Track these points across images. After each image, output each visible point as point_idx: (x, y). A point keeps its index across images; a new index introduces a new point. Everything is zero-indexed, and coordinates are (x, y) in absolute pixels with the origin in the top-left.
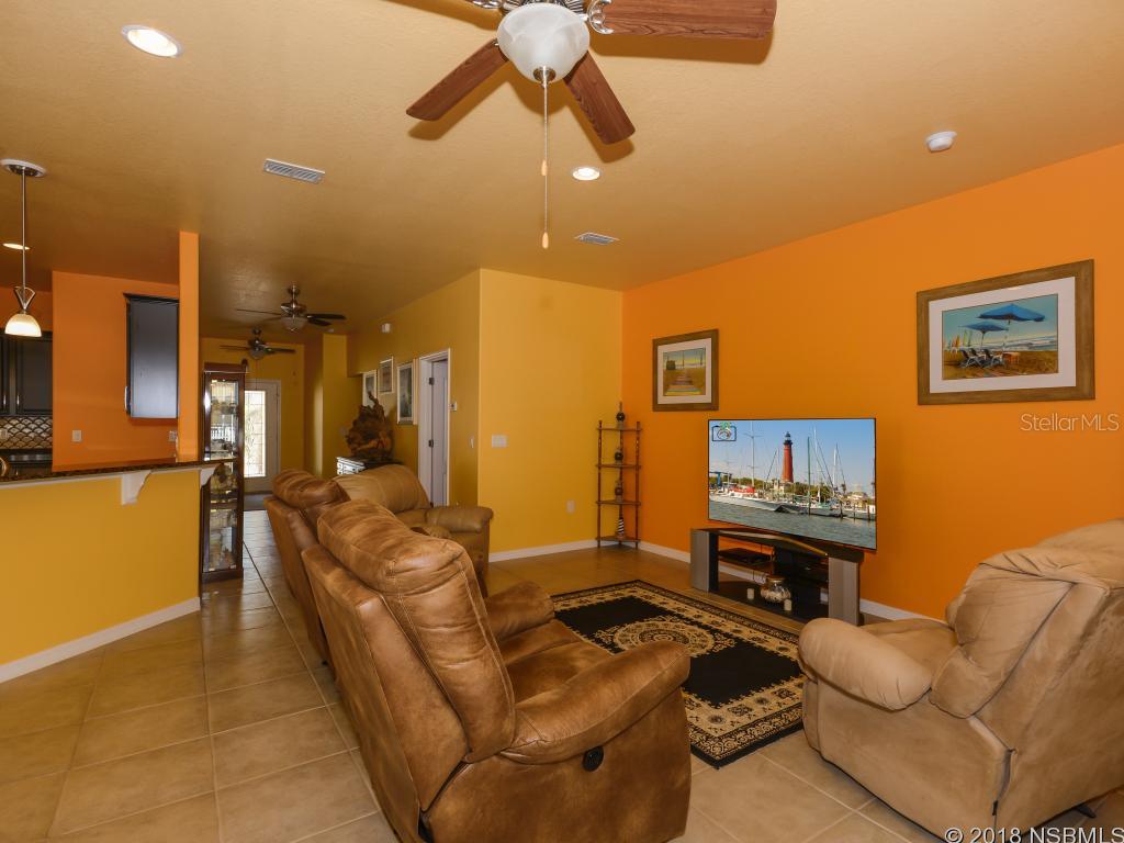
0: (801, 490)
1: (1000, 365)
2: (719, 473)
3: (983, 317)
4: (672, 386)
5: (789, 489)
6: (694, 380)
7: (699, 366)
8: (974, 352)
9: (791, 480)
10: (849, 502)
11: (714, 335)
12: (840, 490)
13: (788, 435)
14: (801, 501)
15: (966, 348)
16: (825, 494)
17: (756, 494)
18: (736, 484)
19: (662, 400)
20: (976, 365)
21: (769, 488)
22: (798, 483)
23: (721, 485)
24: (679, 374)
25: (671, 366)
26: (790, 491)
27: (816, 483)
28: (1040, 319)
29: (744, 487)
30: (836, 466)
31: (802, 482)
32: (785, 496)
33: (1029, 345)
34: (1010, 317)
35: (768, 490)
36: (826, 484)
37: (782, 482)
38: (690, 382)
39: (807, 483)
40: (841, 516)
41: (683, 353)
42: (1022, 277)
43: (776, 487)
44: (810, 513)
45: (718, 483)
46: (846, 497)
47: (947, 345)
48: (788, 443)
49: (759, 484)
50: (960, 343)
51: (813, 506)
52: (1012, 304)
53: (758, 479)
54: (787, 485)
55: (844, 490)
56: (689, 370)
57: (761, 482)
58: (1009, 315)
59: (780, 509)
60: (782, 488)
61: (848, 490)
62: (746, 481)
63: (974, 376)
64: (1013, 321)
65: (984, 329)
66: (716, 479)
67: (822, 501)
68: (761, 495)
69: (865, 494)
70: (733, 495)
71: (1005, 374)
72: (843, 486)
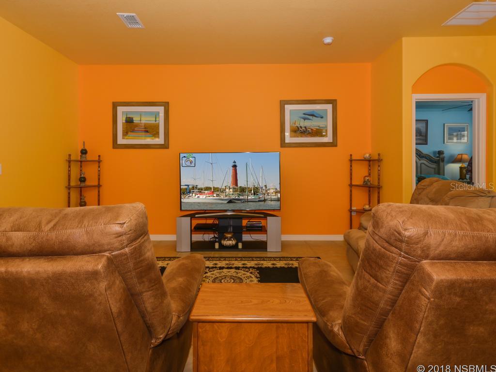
0: (243, 190)
1: (310, 133)
2: (188, 186)
3: (304, 114)
4: (129, 133)
5: (235, 190)
6: (151, 130)
7: (154, 122)
8: (301, 127)
9: (237, 185)
10: (268, 194)
11: (166, 105)
12: (264, 188)
13: (235, 162)
14: (243, 196)
15: (298, 126)
16: (256, 191)
17: (215, 195)
18: (201, 191)
19: (121, 141)
20: (302, 132)
21: (223, 191)
22: (240, 187)
23: (190, 192)
24: (137, 125)
25: (129, 121)
26: (236, 191)
27: (251, 186)
28: (322, 118)
29: (206, 192)
30: (262, 177)
31: (243, 186)
32: (233, 194)
33: (319, 126)
34: (313, 115)
35: (222, 192)
36: (256, 186)
37: (231, 187)
38: (147, 131)
39: (246, 186)
40: (265, 200)
41: (140, 114)
42: (317, 101)
43: (227, 190)
44: (248, 201)
45: (188, 191)
46: (266, 191)
47: (291, 124)
48: (235, 166)
49: (216, 189)
50: (296, 123)
51: (249, 198)
52: (313, 111)
53: (215, 187)
54: (234, 188)
55: (266, 188)
56: (145, 124)
57: (218, 188)
58: (312, 115)
59: (230, 201)
60: (231, 190)
61: (268, 188)
62: (207, 189)
63: (301, 137)
64: (314, 117)
65: (305, 119)
66: (186, 189)
67: (254, 194)
68: (218, 195)
69: (276, 189)
70: (199, 197)
71: (312, 136)
72: (266, 186)
